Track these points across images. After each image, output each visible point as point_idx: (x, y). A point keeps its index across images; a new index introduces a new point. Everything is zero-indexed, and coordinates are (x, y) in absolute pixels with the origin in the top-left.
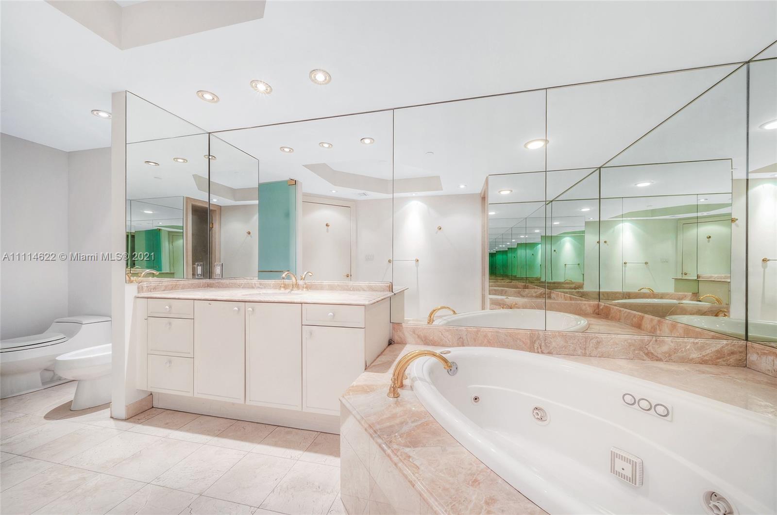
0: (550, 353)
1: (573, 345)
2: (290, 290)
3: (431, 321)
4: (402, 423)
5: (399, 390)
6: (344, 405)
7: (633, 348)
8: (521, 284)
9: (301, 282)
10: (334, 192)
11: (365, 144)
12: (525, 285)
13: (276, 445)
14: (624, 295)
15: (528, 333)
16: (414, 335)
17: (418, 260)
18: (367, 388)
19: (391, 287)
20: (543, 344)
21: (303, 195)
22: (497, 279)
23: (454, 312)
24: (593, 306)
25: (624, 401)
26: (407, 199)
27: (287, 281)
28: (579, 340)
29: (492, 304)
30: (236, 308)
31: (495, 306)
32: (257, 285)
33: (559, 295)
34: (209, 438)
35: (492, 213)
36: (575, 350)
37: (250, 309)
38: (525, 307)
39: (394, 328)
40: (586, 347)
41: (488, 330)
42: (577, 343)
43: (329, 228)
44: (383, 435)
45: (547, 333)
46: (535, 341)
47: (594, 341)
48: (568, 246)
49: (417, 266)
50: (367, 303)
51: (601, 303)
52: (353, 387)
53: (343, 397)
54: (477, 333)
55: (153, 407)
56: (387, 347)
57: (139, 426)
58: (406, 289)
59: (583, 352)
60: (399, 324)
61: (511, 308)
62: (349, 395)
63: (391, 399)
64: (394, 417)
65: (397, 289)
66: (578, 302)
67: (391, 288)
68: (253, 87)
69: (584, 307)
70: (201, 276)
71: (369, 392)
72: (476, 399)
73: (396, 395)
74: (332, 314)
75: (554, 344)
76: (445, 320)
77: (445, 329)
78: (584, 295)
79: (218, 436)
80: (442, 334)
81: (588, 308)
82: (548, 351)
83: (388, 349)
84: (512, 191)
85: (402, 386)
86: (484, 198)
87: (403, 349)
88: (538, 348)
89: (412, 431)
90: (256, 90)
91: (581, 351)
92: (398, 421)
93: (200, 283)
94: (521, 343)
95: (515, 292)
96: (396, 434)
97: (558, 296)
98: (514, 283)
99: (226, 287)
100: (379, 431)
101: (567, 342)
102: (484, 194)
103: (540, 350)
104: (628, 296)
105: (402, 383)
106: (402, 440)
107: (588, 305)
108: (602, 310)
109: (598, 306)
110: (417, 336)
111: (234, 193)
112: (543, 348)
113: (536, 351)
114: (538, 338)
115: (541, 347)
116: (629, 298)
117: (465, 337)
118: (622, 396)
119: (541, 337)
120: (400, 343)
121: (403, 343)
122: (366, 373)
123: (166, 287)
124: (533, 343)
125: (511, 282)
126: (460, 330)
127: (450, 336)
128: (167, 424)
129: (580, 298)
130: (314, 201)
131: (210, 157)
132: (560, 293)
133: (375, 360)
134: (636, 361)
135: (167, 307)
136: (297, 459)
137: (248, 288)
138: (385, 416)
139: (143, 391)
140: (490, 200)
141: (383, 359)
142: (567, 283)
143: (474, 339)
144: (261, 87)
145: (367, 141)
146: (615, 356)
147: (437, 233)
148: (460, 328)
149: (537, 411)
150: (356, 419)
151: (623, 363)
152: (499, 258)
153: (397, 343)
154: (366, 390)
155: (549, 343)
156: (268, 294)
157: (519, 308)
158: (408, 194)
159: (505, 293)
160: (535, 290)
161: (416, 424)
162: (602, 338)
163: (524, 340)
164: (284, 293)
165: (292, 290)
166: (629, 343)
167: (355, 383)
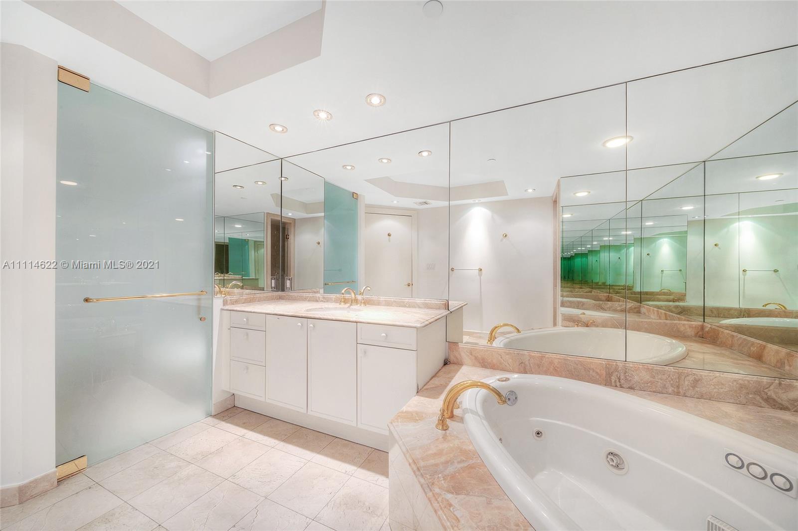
0: (631, 388)
1: (661, 382)
2: (349, 305)
3: (492, 338)
4: (447, 462)
5: (448, 422)
6: (391, 433)
7: (745, 391)
8: (603, 295)
9: (359, 297)
10: (395, 202)
11: (424, 156)
12: (609, 296)
13: (333, 456)
14: (741, 312)
15: (604, 363)
16: (471, 356)
17: (481, 270)
18: (416, 416)
19: (447, 304)
20: (622, 377)
21: (366, 207)
22: (573, 288)
23: (518, 330)
24: (695, 327)
25: (728, 462)
26: (469, 206)
27: (347, 296)
28: (669, 376)
29: (564, 320)
30: (300, 324)
31: (568, 323)
32: (321, 298)
33: (652, 311)
34: (277, 442)
35: (567, 216)
36: (664, 387)
37: (311, 325)
38: (604, 324)
39: (450, 348)
40: (679, 385)
41: (554, 356)
42: (667, 379)
43: (391, 237)
44: (426, 474)
45: (627, 365)
46: (612, 373)
47: (691, 378)
48: (665, 249)
49: (480, 275)
50: (419, 325)
51: (705, 324)
52: (402, 412)
53: (392, 423)
54: (541, 359)
55: (235, 406)
56: (442, 368)
57: (223, 423)
58: (464, 305)
59: (675, 390)
60: (456, 344)
61: (587, 326)
62: (398, 422)
63: (440, 431)
64: (440, 453)
65: (454, 305)
66: (676, 322)
67: (447, 307)
68: (315, 115)
69: (682, 329)
70: (275, 289)
71: (417, 420)
72: (538, 433)
73: (445, 428)
74: (384, 335)
75: (636, 378)
76: (508, 338)
77: (505, 352)
78: (684, 312)
79: (284, 441)
80: (501, 358)
81: (688, 330)
82: (629, 386)
83: (444, 369)
84: (589, 192)
85: (452, 417)
86: (555, 202)
87: (459, 370)
88: (615, 381)
89: (457, 474)
90: (318, 118)
91: (673, 389)
92: (443, 459)
93: (274, 296)
94: (594, 374)
95: (595, 305)
96: (440, 475)
97: (650, 311)
98: (595, 292)
99: (295, 300)
100: (422, 469)
101: (654, 377)
102: (556, 198)
103: (618, 384)
104: (748, 313)
105: (452, 412)
106: (444, 483)
107: (688, 325)
108: (708, 332)
109: (702, 328)
110: (473, 358)
111: (305, 206)
112: (622, 381)
113: (613, 384)
114: (616, 370)
115: (619, 379)
116: (749, 316)
117: (527, 363)
118: (724, 457)
119: (620, 369)
120: (456, 364)
121: (459, 364)
122: (417, 398)
123: (246, 299)
124: (609, 375)
125: (591, 292)
126: (522, 354)
127: (511, 361)
128: (244, 423)
129: (678, 316)
130: (377, 212)
131: (283, 179)
132: (652, 308)
133: (428, 382)
134: (750, 407)
135: (245, 319)
136: (351, 474)
137: (313, 301)
138: (430, 452)
139: (227, 391)
140: (562, 202)
141: (436, 381)
142: (665, 294)
143: (538, 365)
144: (323, 115)
145: (425, 154)
146: (720, 399)
147: (502, 240)
148: (521, 352)
149: (612, 457)
150: (402, 450)
151: (729, 408)
152: (578, 262)
153: (453, 364)
154: (414, 417)
155: (630, 377)
156: (329, 308)
157: (597, 326)
158: (471, 201)
159: (582, 306)
160: (620, 303)
161: (462, 465)
162: (701, 376)
163: (598, 371)
164: (343, 308)
165: (351, 305)
166: (741, 384)
167: (404, 409)
